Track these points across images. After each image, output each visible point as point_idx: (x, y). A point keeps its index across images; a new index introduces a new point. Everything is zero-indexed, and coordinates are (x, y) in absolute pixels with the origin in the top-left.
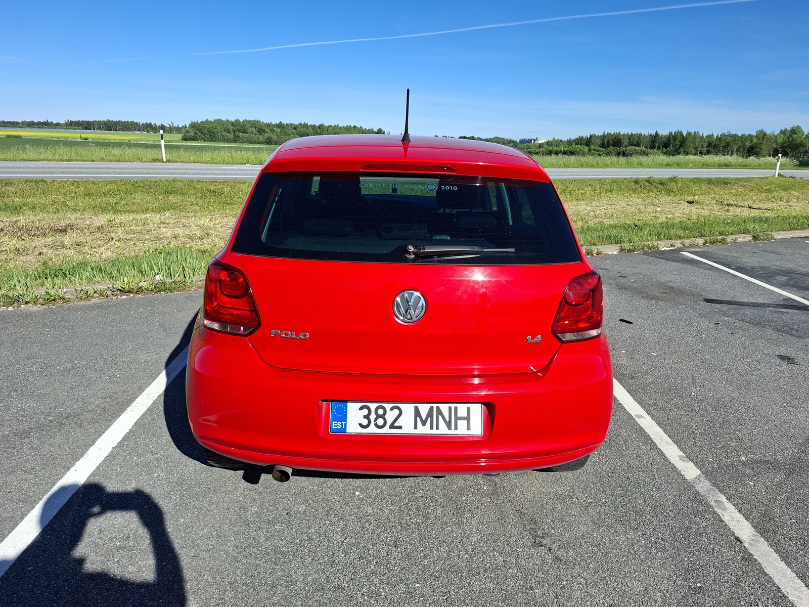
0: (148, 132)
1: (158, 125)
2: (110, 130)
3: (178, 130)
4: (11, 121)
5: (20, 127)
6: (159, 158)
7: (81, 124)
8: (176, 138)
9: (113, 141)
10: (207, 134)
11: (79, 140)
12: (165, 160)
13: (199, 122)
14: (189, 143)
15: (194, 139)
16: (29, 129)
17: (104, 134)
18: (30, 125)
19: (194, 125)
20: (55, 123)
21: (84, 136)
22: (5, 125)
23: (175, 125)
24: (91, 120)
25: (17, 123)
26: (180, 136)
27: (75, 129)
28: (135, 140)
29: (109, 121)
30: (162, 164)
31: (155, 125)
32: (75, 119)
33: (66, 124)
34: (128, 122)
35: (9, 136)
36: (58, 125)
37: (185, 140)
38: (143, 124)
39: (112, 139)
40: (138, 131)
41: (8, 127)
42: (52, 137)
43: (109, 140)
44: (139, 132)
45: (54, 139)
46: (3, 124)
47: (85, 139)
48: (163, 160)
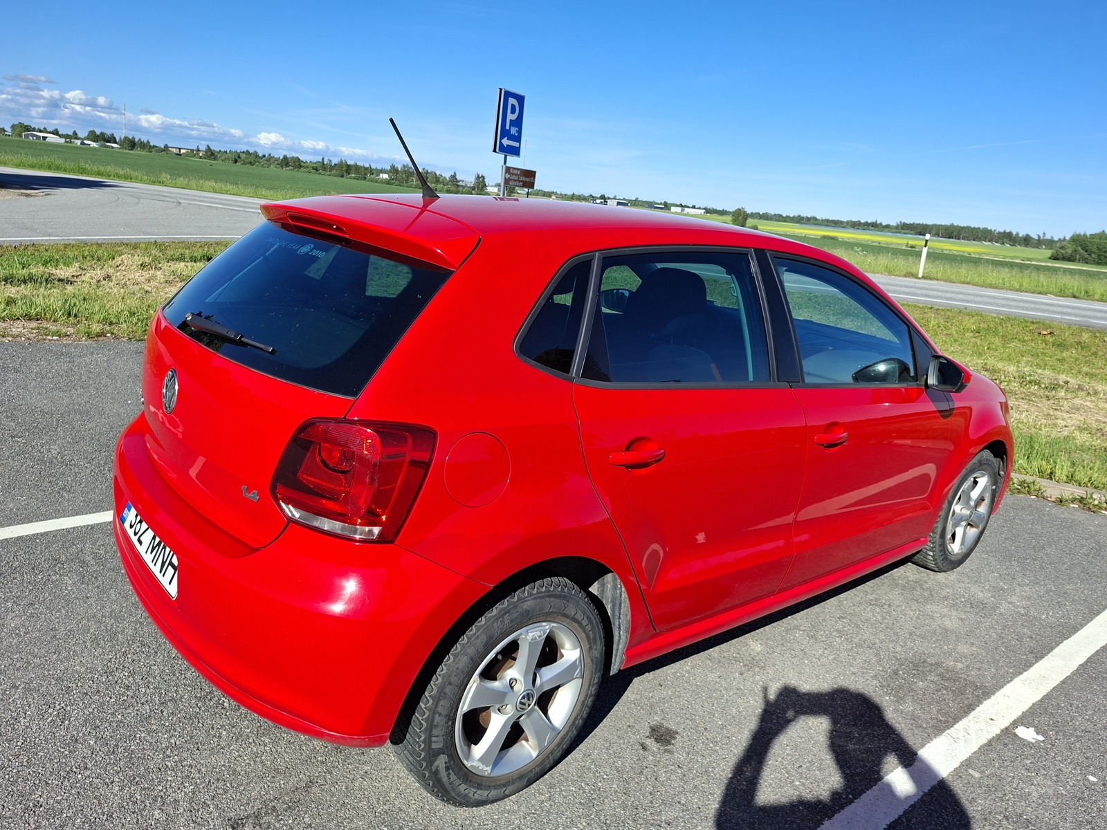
0: (1003, 243)
1: (1020, 235)
2: (950, 238)
3: (1050, 243)
4: (836, 219)
5: (843, 227)
6: (914, 271)
7: (915, 227)
8: (1041, 256)
9: (947, 252)
10: (1095, 254)
11: (904, 248)
12: (920, 276)
13: (1088, 234)
14: (1057, 265)
15: (1070, 259)
16: (851, 230)
17: (939, 242)
18: (855, 225)
19: (1077, 240)
20: (884, 224)
21: (912, 243)
22: (828, 224)
23: (1048, 237)
24: (930, 223)
25: (841, 222)
26: (1049, 253)
27: (905, 233)
28: (978, 253)
29: (952, 225)
30: (917, 280)
31: (1017, 234)
32: (909, 221)
33: (897, 227)
34: (979, 228)
35: (824, 237)
36: (887, 226)
37: (1054, 259)
38: (999, 233)
39: (946, 250)
40: (989, 241)
41: (830, 226)
42: (872, 242)
43: (942, 250)
44: (990, 243)
45: (874, 244)
46: (826, 223)
47: (912, 247)
48: (918, 275)
